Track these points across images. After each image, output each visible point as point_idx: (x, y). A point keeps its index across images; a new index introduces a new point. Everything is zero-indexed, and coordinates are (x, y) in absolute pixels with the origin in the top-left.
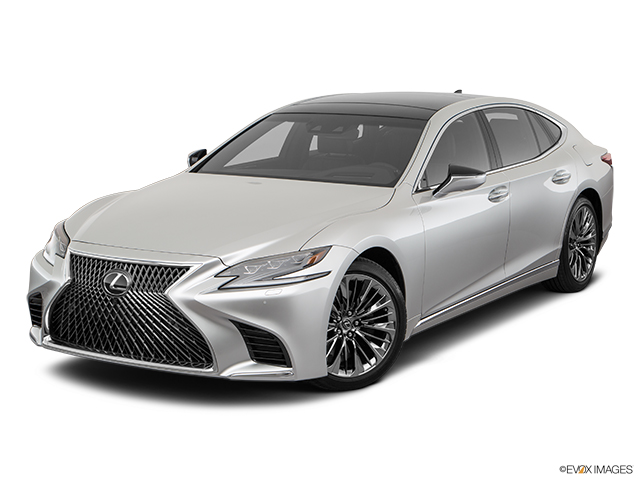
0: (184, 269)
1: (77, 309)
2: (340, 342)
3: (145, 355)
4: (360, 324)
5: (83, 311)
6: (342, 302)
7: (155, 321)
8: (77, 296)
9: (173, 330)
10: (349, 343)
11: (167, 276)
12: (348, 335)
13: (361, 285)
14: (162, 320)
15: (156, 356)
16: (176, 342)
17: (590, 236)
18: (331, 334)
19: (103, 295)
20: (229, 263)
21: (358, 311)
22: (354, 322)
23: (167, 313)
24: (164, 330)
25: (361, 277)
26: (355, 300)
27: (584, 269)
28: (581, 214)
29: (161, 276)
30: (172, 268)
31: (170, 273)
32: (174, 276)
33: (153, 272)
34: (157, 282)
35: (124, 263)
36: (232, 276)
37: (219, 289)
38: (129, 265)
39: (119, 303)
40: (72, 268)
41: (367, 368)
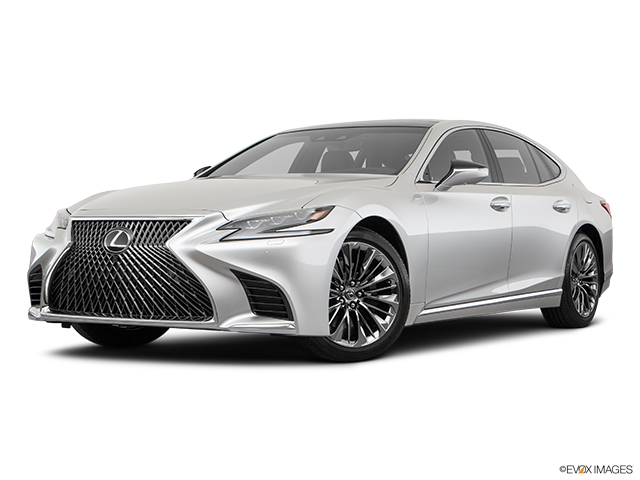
0: (184, 223)
1: (77, 273)
2: (342, 312)
3: (144, 314)
4: (363, 295)
5: (83, 274)
6: (345, 271)
7: (155, 276)
8: (77, 260)
9: (174, 284)
10: (352, 314)
11: (169, 229)
12: (350, 305)
13: (364, 255)
14: (162, 274)
15: (155, 314)
16: (177, 297)
17: (592, 274)
18: (332, 302)
19: (104, 254)
20: (231, 218)
21: (361, 281)
22: (357, 294)
23: (168, 266)
24: (164, 285)
25: (364, 246)
26: (359, 270)
27: (587, 306)
28: (583, 249)
29: (162, 229)
30: (174, 222)
31: (171, 226)
32: (175, 229)
33: (154, 227)
34: (158, 236)
35: (125, 221)
36: (234, 229)
37: (221, 241)
38: (130, 222)
39: (119, 260)
40: (73, 233)
41: (370, 340)
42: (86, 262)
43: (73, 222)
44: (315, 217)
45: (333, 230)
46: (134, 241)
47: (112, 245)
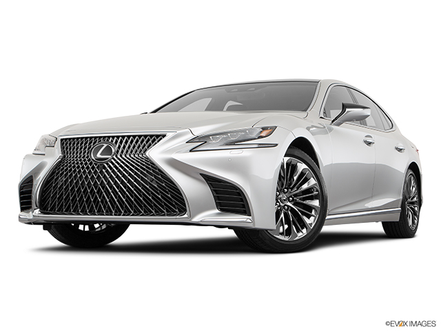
0: (160, 137)
1: (66, 180)
3: (125, 212)
4: (293, 200)
6: (280, 180)
7: (136, 180)
8: (66, 170)
9: (151, 186)
11: (147, 142)
12: (284, 207)
14: (142, 178)
15: (135, 212)
16: (154, 197)
19: (91, 164)
21: (292, 189)
22: (289, 199)
23: (147, 172)
24: (143, 188)
26: (290, 180)
29: (142, 143)
30: (151, 136)
31: (149, 140)
32: (153, 142)
33: (135, 141)
34: (138, 148)
35: (109, 137)
36: (201, 142)
37: (191, 151)
38: (113, 137)
39: (104, 168)
40: (63, 148)
41: (300, 235)
42: (75, 170)
43: (62, 140)
44: (263, 134)
45: (277, 145)
46: (118, 152)
47: (99, 155)
